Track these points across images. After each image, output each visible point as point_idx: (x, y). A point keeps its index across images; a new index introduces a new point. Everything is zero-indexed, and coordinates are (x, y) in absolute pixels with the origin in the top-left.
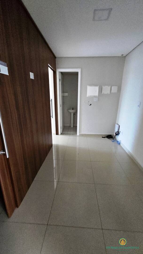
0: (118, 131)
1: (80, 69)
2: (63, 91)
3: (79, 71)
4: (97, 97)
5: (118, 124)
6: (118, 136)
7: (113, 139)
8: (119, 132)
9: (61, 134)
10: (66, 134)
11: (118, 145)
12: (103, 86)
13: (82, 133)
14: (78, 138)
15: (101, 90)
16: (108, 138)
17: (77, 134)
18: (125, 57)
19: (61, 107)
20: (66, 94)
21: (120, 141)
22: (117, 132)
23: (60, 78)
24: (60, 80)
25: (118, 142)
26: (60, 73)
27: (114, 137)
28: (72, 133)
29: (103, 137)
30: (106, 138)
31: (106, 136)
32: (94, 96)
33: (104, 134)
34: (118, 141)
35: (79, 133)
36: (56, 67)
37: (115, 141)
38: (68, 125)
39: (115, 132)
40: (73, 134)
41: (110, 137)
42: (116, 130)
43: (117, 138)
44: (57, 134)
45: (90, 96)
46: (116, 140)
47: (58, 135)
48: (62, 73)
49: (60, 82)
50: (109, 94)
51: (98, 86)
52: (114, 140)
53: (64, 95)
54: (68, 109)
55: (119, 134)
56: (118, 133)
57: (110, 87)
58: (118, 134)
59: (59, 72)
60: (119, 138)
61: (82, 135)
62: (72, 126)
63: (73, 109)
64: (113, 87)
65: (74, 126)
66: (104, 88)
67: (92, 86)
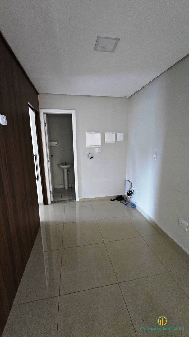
1: (75, 110)
2: (50, 140)
3: (73, 112)
4: (100, 146)
5: (129, 181)
6: (132, 197)
7: (125, 201)
8: (131, 191)
9: (52, 202)
10: (59, 201)
11: (134, 209)
12: (106, 133)
14: (77, 205)
15: (103, 138)
16: (119, 201)
17: (75, 199)
18: (129, 98)
19: (49, 163)
20: (55, 144)
21: (135, 203)
22: (130, 191)
23: (46, 122)
24: (45, 124)
26: (45, 115)
27: (126, 198)
29: (111, 200)
30: (116, 201)
31: (115, 198)
32: (96, 146)
33: (112, 195)
34: (132, 203)
35: (79, 198)
36: (40, 107)
38: (60, 187)
39: (127, 191)
41: (120, 198)
42: (128, 189)
43: (130, 199)
44: (45, 202)
45: (89, 146)
46: (129, 202)
47: (48, 204)
48: (48, 115)
49: (46, 127)
50: (114, 142)
51: (99, 133)
52: (126, 203)
53: (52, 145)
54: (59, 165)
55: (132, 193)
57: (114, 133)
58: (130, 193)
59: (44, 113)
60: (132, 199)
61: (83, 201)
62: (66, 188)
63: (67, 164)
64: (118, 134)
65: (69, 188)
66: (107, 135)
67: (92, 132)
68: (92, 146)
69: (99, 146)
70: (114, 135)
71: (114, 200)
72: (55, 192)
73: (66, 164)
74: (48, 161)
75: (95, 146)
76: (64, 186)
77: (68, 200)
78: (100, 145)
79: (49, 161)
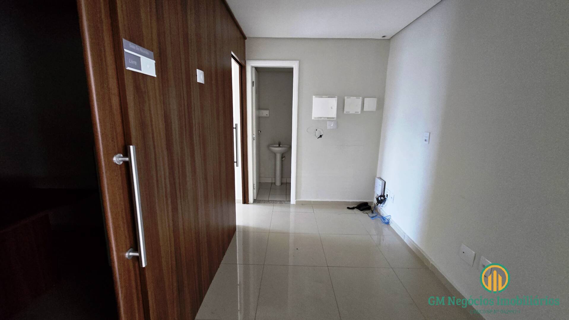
0: (383, 194)
1: (298, 62)
2: (259, 107)
3: (295, 65)
4: (335, 119)
5: (381, 179)
6: (384, 205)
7: (372, 212)
8: (384, 196)
9: (255, 201)
10: (265, 201)
11: (386, 225)
12: (346, 98)
13: (303, 199)
14: (292, 210)
15: (341, 106)
16: (361, 210)
17: (290, 201)
18: (389, 40)
19: (255, 141)
20: (265, 113)
21: (389, 217)
22: (381, 196)
23: (254, 80)
24: (253, 83)
25: (383, 218)
26: (254, 69)
27: (375, 207)
28: (277, 199)
29: (348, 208)
30: (356, 211)
31: (356, 206)
32: (328, 118)
33: (351, 201)
34: (384, 216)
35: (296, 199)
36: (247, 57)
37: (376, 216)
38: (269, 180)
39: (376, 196)
40: (281, 202)
41: (364, 207)
42: (378, 192)
43: (381, 210)
44: (245, 201)
45: (318, 118)
46: (378, 214)
47: (248, 204)
48: (258, 70)
49: (254, 88)
50: (360, 113)
51: (335, 97)
52: (374, 215)
53: (261, 115)
54: (269, 146)
55: (385, 199)
56: (382, 198)
57: (361, 98)
58: (382, 200)
59: (252, 67)
60: (385, 210)
61: (302, 205)
62: (278, 183)
63: (281, 145)
64: (366, 100)
65: (282, 184)
66: (348, 101)
67: (323, 96)
68: (321, 118)
69: (333, 118)
70: (360, 101)
71: (353, 208)
72: (261, 186)
73: (279, 146)
74: (253, 139)
75: (326, 119)
76: (275, 180)
77: (279, 201)
78: (336, 117)
79: (255, 139)
